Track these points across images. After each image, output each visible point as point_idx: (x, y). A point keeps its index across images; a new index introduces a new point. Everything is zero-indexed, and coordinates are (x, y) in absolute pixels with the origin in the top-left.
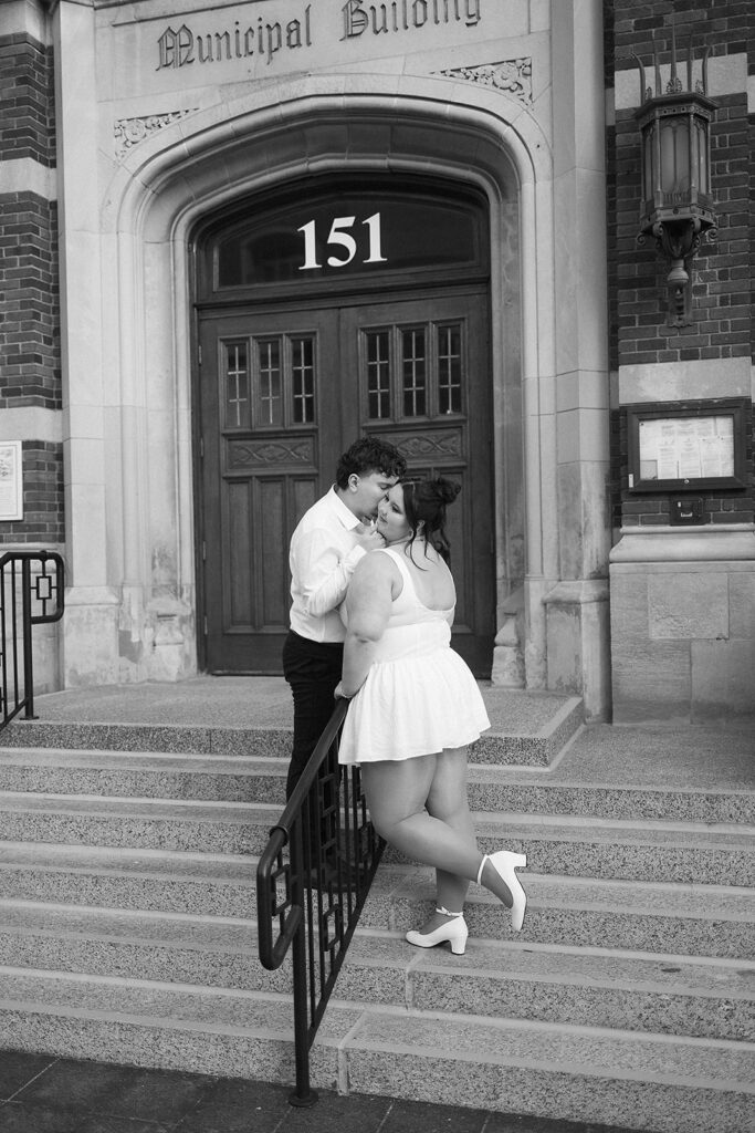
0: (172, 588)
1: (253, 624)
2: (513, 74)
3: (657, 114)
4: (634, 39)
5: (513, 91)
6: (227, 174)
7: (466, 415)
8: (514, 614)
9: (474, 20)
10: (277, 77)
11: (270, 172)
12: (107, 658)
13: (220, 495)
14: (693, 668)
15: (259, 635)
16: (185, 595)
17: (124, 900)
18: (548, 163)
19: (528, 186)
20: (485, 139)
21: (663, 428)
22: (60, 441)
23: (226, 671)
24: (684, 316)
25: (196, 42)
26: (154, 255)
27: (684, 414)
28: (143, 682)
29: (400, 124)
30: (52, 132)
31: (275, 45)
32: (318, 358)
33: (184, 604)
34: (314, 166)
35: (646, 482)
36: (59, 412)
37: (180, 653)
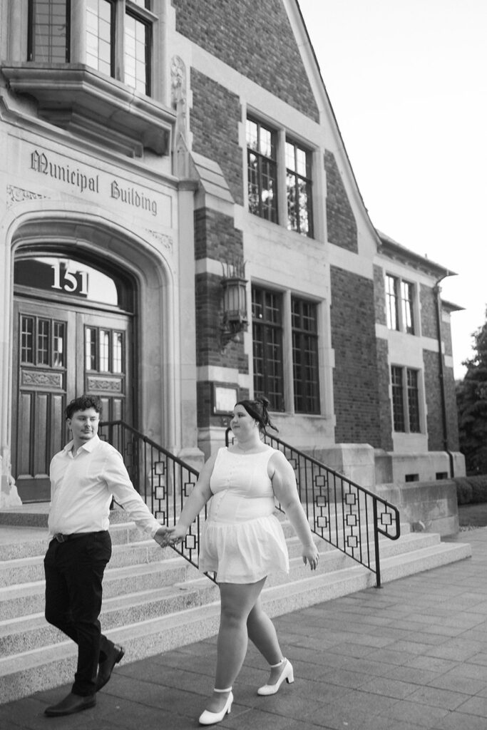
1: (31, 474)
2: (167, 241)
5: (167, 248)
7: (125, 374)
9: (155, 213)
10: (85, 200)
13: (18, 399)
15: (35, 480)
18: (178, 280)
21: (221, 390)
31: (84, 185)
35: (218, 410)
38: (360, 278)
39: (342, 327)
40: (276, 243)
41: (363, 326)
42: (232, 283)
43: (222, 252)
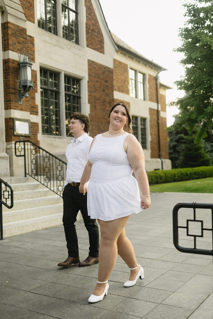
24: (21, 102)
35: (17, 134)
38: (106, 68)
39: (94, 92)
40: (55, 46)
41: (107, 93)
42: (24, 65)
43: (19, 48)
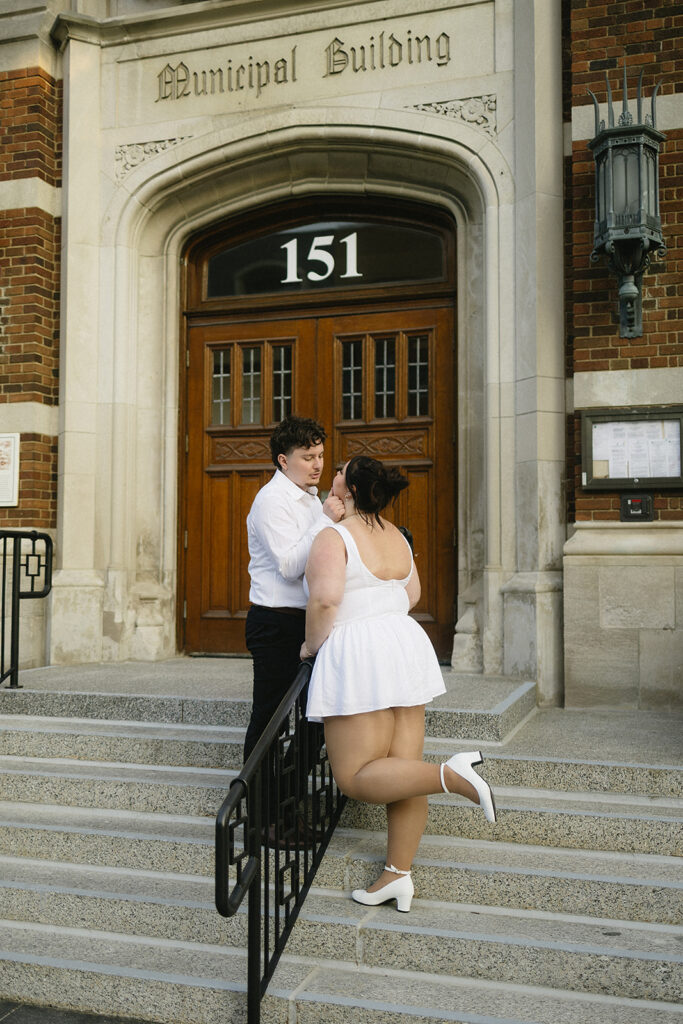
0: (155, 573)
1: (229, 609)
2: (480, 108)
3: (610, 144)
4: (591, 78)
5: (479, 124)
6: (217, 195)
7: (432, 418)
8: (474, 603)
9: (444, 61)
10: (265, 109)
11: (257, 194)
12: (90, 636)
13: (202, 488)
14: (641, 657)
15: (235, 619)
16: (167, 580)
17: (92, 857)
18: (510, 188)
19: (491, 209)
20: (453, 167)
21: (615, 430)
22: (56, 434)
23: (203, 653)
24: (635, 328)
25: (192, 77)
26: (149, 268)
27: (634, 418)
28: (124, 661)
29: (376, 152)
30: (59, 155)
31: (263, 81)
32: (297, 363)
33: (165, 588)
34: (297, 189)
35: (599, 481)
36: (55, 408)
37: (160, 634)
43: (634, 71)
